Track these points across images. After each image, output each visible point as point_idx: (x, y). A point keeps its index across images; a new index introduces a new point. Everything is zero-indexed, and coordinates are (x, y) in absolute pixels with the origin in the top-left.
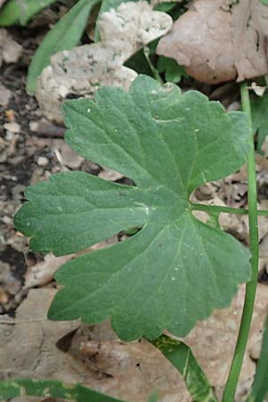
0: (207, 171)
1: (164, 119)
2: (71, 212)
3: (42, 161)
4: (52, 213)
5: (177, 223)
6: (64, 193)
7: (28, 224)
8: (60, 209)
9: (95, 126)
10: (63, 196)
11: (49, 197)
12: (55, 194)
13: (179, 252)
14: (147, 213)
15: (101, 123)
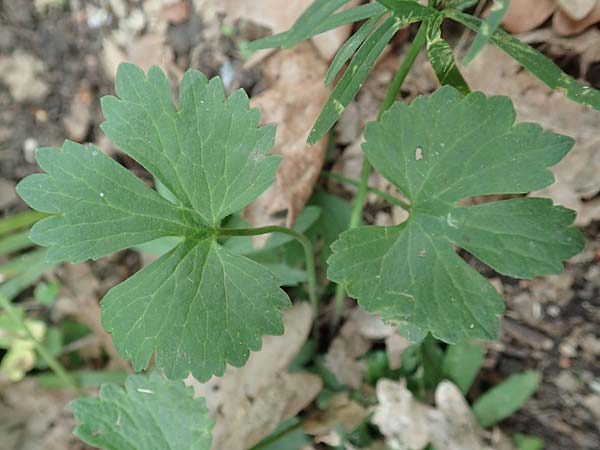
0: (382, 237)
1: (404, 297)
2: (522, 237)
3: (554, 311)
4: (540, 243)
5: (426, 197)
6: (523, 258)
7: (570, 239)
8: (531, 243)
9: (472, 310)
10: (525, 255)
11: (539, 259)
12: (532, 259)
13: (431, 169)
14: (449, 215)
15: (465, 312)
